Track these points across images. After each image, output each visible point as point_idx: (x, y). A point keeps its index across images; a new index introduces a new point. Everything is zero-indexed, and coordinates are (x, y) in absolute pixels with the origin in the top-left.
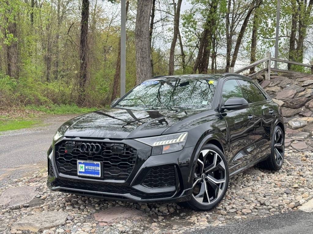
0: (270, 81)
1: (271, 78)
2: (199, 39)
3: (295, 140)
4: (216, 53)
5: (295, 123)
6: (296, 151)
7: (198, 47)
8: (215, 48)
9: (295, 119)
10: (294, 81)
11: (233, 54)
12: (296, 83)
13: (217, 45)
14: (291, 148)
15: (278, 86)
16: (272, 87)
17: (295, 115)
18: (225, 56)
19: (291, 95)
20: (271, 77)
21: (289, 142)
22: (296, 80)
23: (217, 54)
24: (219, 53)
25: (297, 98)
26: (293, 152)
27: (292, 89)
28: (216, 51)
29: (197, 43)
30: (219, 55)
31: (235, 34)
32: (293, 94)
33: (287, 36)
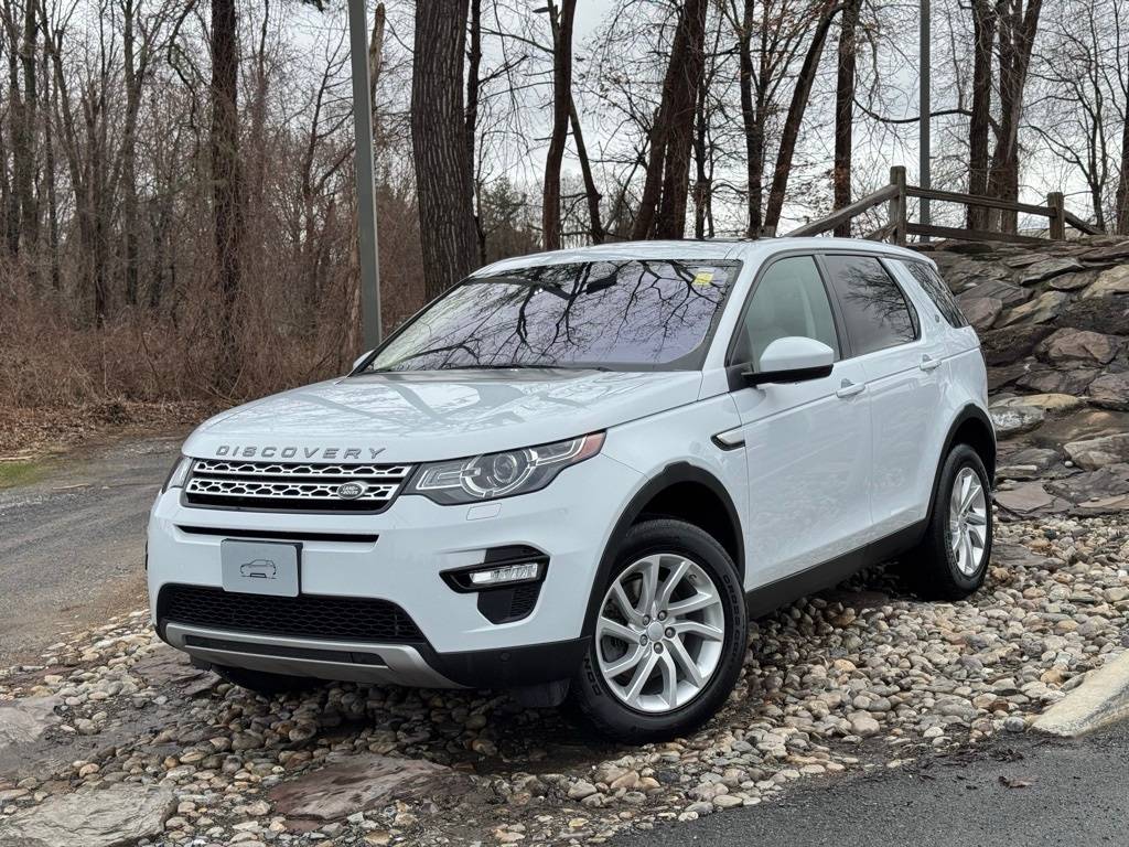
2: (646, 134)
3: (1005, 478)
4: (709, 181)
5: (1003, 416)
7: (644, 164)
8: (707, 163)
9: (1002, 402)
10: (993, 265)
11: (771, 181)
12: (1000, 272)
13: (711, 153)
14: (995, 508)
17: (1000, 389)
18: (742, 193)
19: (984, 319)
22: (1001, 262)
23: (712, 187)
24: (721, 182)
25: (1006, 329)
26: (1000, 520)
27: (985, 296)
28: (711, 176)
29: (640, 149)
30: (720, 189)
31: (774, 110)
32: (990, 314)
33: (960, 111)
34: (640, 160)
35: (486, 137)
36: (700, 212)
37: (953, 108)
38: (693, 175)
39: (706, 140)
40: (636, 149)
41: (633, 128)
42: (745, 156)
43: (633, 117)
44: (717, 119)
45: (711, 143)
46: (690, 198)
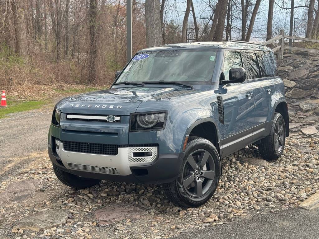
0: (283, 60)
1: (284, 57)
2: (213, 11)
3: (305, 124)
4: (231, 25)
5: (307, 105)
6: (305, 136)
7: (212, 20)
8: (230, 20)
9: (307, 101)
10: (308, 60)
11: (248, 26)
12: (310, 62)
13: (232, 17)
14: (301, 133)
15: (291, 66)
16: (285, 66)
17: (306, 97)
18: (240, 29)
19: (304, 76)
20: (284, 55)
21: (298, 127)
22: (310, 59)
23: (231, 27)
24: (234, 26)
25: (310, 79)
26: (302, 137)
27: (305, 69)
28: (231, 24)
29: (211, 15)
30: (233, 28)
31: (251, 5)
32: (306, 75)
33: (306, 6)
34: (211, 19)
35: (167, 11)
36: (227, 35)
37: (304, 5)
38: (226, 24)
39: (230, 13)
40: (210, 15)
41: (210, 9)
42: (241, 18)
43: (210, 6)
44: (234, 7)
45: (232, 14)
46: (224, 31)
